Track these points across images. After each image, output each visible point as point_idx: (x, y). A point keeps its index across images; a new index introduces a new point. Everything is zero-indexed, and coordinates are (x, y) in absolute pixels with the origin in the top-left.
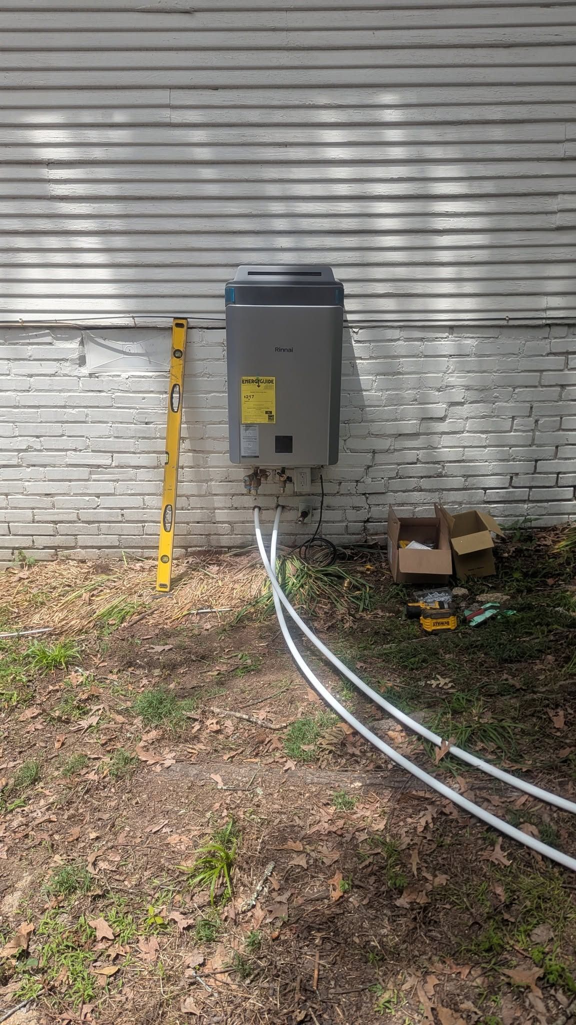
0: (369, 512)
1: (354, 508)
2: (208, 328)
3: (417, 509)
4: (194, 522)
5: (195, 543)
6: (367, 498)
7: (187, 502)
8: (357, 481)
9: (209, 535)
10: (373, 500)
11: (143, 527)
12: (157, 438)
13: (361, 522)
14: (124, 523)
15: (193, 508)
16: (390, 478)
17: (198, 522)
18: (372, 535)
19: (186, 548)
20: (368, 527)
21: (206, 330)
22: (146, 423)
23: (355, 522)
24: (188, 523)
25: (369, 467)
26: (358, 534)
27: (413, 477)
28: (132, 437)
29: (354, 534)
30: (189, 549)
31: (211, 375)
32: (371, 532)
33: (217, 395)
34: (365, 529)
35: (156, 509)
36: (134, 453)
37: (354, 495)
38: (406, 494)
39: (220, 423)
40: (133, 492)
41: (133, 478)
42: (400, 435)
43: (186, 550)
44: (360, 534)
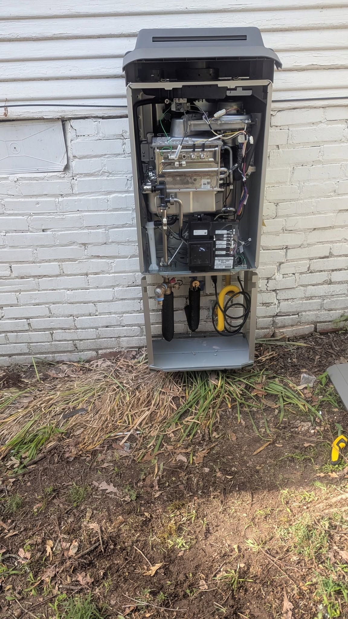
0: (278, 307)
1: (263, 304)
2: (103, 118)
3: (325, 301)
4: (103, 327)
5: (105, 345)
6: (277, 294)
7: (95, 308)
8: (268, 279)
9: (119, 337)
10: (282, 295)
11: (52, 334)
12: (57, 246)
13: (270, 317)
14: (32, 331)
15: (100, 314)
16: (301, 273)
17: (107, 327)
18: (280, 327)
19: (97, 350)
20: (277, 321)
21: (101, 120)
22: (43, 231)
23: (265, 317)
24: (97, 328)
25: (281, 263)
26: (266, 328)
27: (324, 271)
28: (29, 246)
29: (262, 328)
30: (100, 352)
31: (110, 173)
32: (279, 325)
33: (120, 195)
34: (274, 321)
35: (62, 316)
36: (34, 262)
37: (264, 292)
38: (316, 287)
39: (123, 226)
40: (37, 301)
41: (36, 287)
42: (315, 229)
43: (97, 352)
44: (269, 328)
